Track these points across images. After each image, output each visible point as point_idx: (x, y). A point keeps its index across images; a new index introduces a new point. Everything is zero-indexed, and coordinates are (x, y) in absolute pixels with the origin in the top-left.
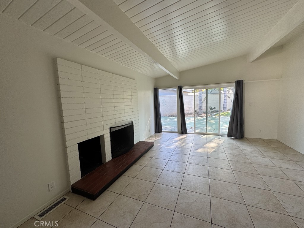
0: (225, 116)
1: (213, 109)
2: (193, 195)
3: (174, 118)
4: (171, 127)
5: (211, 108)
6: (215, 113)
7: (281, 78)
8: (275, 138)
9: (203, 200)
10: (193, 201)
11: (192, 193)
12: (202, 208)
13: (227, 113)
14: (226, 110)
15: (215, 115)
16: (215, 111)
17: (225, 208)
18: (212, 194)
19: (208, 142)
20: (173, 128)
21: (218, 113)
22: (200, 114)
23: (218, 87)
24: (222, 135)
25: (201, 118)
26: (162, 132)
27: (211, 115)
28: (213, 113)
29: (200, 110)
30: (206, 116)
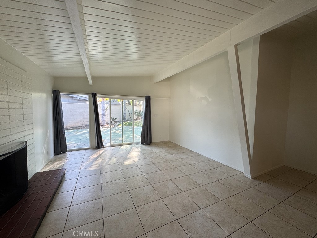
0: (127, 126)
1: (115, 119)
2: (150, 207)
3: (72, 132)
4: (75, 144)
5: (113, 118)
6: (118, 124)
7: (170, 98)
8: (168, 140)
9: (159, 205)
10: (153, 212)
11: (147, 205)
12: (163, 213)
13: (128, 123)
14: (126, 120)
15: (118, 125)
16: (116, 121)
17: (176, 202)
18: (162, 196)
19: (129, 152)
20: (79, 144)
21: (120, 123)
22: (103, 125)
23: (133, 99)
24: (137, 143)
25: (106, 129)
26: (66, 151)
27: (114, 125)
28: (115, 124)
29: (103, 121)
30: (109, 127)
